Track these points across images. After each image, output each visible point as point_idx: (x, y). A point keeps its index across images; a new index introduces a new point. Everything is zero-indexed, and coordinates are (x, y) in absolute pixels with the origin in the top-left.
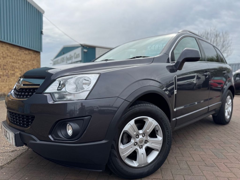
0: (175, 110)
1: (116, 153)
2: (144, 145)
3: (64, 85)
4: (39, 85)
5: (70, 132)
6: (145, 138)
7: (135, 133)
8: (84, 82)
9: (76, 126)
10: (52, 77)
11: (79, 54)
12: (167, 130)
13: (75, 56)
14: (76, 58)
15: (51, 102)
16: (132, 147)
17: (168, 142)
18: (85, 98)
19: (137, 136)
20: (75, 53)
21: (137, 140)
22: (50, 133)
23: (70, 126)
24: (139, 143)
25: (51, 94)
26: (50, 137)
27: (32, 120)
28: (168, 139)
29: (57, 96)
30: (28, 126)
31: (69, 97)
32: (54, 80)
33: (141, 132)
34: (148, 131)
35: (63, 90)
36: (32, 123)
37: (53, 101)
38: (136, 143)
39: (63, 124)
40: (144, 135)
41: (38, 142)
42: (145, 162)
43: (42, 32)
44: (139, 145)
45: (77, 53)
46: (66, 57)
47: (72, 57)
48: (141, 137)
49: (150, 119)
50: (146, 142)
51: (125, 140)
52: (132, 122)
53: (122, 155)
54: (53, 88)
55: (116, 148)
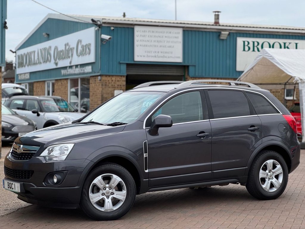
0: (147, 171)
1: (87, 198)
2: (110, 195)
3: (52, 151)
4: (36, 151)
5: (55, 180)
6: (111, 191)
7: (102, 186)
8: (65, 149)
9: (59, 177)
10: (44, 146)
11: (88, 46)
12: (129, 185)
13: (80, 48)
14: (82, 54)
15: (44, 162)
16: (99, 196)
17: (131, 195)
18: (64, 159)
19: (105, 189)
20: (79, 41)
21: (104, 191)
22: (44, 182)
23: (56, 177)
24: (105, 194)
25: (44, 157)
26: (43, 183)
27: (32, 174)
28: (130, 193)
29: (47, 158)
30: (28, 178)
31: (55, 159)
32: (46, 148)
33: (107, 185)
34: (113, 185)
35: (52, 154)
36: (31, 176)
37: (45, 161)
38: (103, 194)
39: (51, 175)
40: (110, 188)
41: (36, 187)
42: (110, 208)
43: (6, 23)
44: (106, 196)
45: (84, 43)
46: (56, 48)
47: (72, 49)
48: (107, 189)
49: (115, 176)
50: (112, 193)
51: (95, 191)
52: (100, 177)
53: (91, 200)
54: (45, 153)
55: (86, 195)
